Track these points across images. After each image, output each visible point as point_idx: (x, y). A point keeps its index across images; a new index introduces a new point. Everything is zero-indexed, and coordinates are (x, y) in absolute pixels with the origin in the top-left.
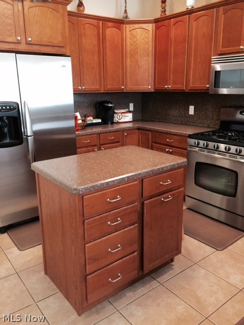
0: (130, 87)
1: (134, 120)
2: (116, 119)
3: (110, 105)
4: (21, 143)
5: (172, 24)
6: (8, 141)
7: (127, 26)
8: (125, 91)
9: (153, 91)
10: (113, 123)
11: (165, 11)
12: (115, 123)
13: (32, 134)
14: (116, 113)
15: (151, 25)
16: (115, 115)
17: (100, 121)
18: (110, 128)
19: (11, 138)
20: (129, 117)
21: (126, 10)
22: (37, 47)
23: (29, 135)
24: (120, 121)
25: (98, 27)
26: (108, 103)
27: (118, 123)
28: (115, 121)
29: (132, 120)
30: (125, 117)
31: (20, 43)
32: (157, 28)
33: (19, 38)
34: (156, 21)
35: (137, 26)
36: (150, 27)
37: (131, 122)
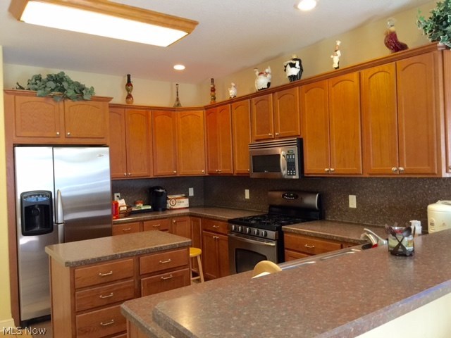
0: (183, 171)
1: (190, 207)
2: (169, 206)
3: (161, 191)
4: (51, 231)
5: (218, 111)
6: (38, 228)
7: (179, 113)
8: (178, 175)
9: (207, 175)
10: (165, 209)
11: (215, 99)
12: (168, 210)
13: (62, 222)
14: (169, 199)
15: (202, 112)
16: (168, 201)
17: (150, 207)
18: (161, 214)
19: (41, 226)
20: (185, 203)
21: (178, 99)
22: (77, 139)
23: (59, 222)
24: (174, 207)
25: (147, 116)
26: (158, 188)
27: (171, 209)
28: (168, 208)
29: (188, 206)
30: (179, 203)
31: (59, 137)
32: (208, 114)
33: (58, 133)
34: (206, 108)
35: (188, 112)
36: (201, 113)
37: (187, 208)
